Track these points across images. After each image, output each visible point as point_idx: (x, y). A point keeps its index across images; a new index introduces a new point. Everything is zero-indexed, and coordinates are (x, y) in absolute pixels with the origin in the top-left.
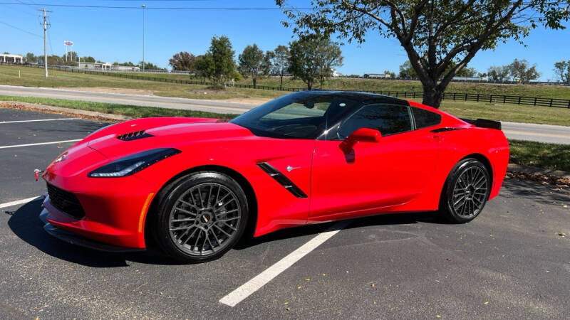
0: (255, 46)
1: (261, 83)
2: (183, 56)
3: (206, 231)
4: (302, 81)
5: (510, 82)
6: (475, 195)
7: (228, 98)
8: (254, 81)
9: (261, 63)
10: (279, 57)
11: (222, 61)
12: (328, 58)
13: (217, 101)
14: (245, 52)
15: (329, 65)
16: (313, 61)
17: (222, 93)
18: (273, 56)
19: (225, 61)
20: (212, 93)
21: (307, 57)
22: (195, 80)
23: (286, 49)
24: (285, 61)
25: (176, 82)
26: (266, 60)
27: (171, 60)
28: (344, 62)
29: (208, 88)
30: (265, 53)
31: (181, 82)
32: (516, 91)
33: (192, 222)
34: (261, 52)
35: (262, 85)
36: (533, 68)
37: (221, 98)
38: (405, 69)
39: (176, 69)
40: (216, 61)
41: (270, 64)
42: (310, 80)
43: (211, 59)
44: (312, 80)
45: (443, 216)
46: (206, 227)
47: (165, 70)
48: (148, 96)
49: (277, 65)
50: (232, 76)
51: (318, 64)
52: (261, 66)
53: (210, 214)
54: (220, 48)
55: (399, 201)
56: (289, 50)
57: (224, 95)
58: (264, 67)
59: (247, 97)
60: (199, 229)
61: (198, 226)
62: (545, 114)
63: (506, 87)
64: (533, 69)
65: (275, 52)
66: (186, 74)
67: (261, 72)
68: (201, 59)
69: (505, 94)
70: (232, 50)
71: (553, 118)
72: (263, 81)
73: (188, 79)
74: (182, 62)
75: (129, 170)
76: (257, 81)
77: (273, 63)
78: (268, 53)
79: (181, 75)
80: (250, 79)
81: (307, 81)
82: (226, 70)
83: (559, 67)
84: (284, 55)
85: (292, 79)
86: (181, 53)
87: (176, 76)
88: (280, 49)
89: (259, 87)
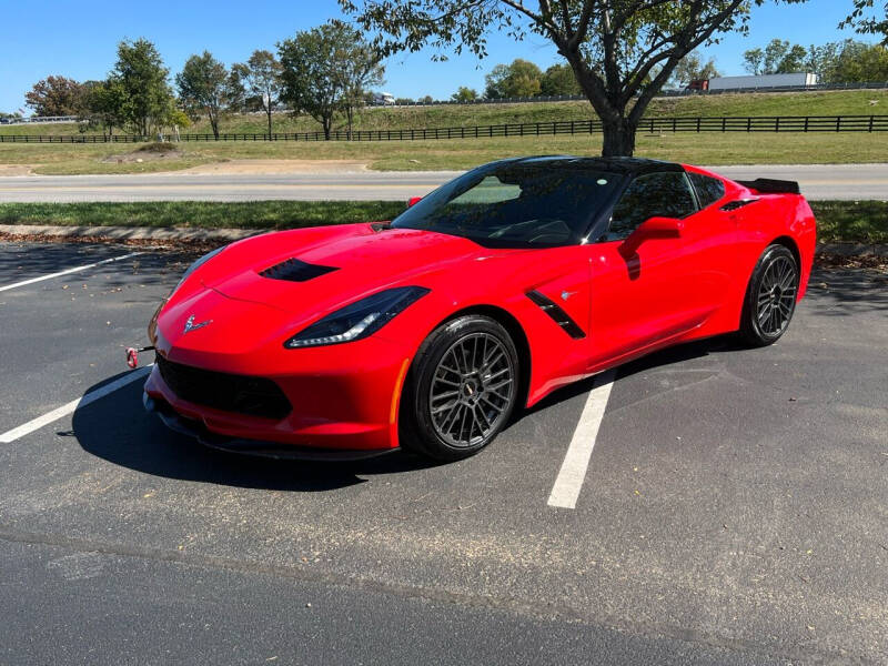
0: (208, 56)
1: (227, 128)
2: (53, 86)
3: (473, 407)
4: (311, 118)
5: (677, 94)
6: (783, 300)
7: (189, 166)
8: (214, 125)
9: (222, 88)
10: (257, 74)
11: (145, 91)
12: (357, 71)
13: (169, 174)
14: (187, 68)
15: (358, 83)
16: (327, 79)
17: (172, 157)
18: (246, 73)
19: (151, 90)
20: (153, 158)
21: (315, 72)
22: (90, 133)
23: (270, 57)
24: (271, 82)
25: (51, 139)
26: (234, 80)
27: (29, 95)
28: (385, 76)
29: (143, 149)
30: (228, 68)
31: (61, 140)
32: (690, 107)
33: (455, 397)
34: (219, 67)
35: (229, 131)
36: (711, 63)
37: (175, 167)
38: (495, 81)
39: (41, 113)
40: (134, 92)
41: (242, 89)
42: (327, 116)
43: (121, 89)
44: (330, 114)
45: (744, 338)
46: (471, 402)
47: (18, 118)
48: (24, 177)
49: (255, 89)
50: (169, 118)
51: (336, 84)
52: (224, 94)
53: (474, 380)
54: (137, 64)
55: (693, 323)
56: (278, 59)
57: (180, 160)
58: (230, 95)
59: (224, 161)
60: (464, 406)
61: (462, 401)
62: (747, 146)
63: (672, 103)
64: (709, 68)
65: (248, 65)
66: (70, 122)
67: (226, 106)
68: (100, 89)
69: (672, 116)
70: (162, 66)
71: (760, 151)
72: (232, 123)
73: (76, 132)
74: (55, 100)
75: (357, 330)
76: (220, 124)
77: (247, 87)
78: (236, 68)
79: (56, 126)
80: (205, 120)
81: (320, 118)
82: (155, 108)
83: (751, 59)
84: (269, 70)
85: (291, 116)
86: (51, 80)
87: (46, 127)
88: (259, 58)
89: (226, 137)
